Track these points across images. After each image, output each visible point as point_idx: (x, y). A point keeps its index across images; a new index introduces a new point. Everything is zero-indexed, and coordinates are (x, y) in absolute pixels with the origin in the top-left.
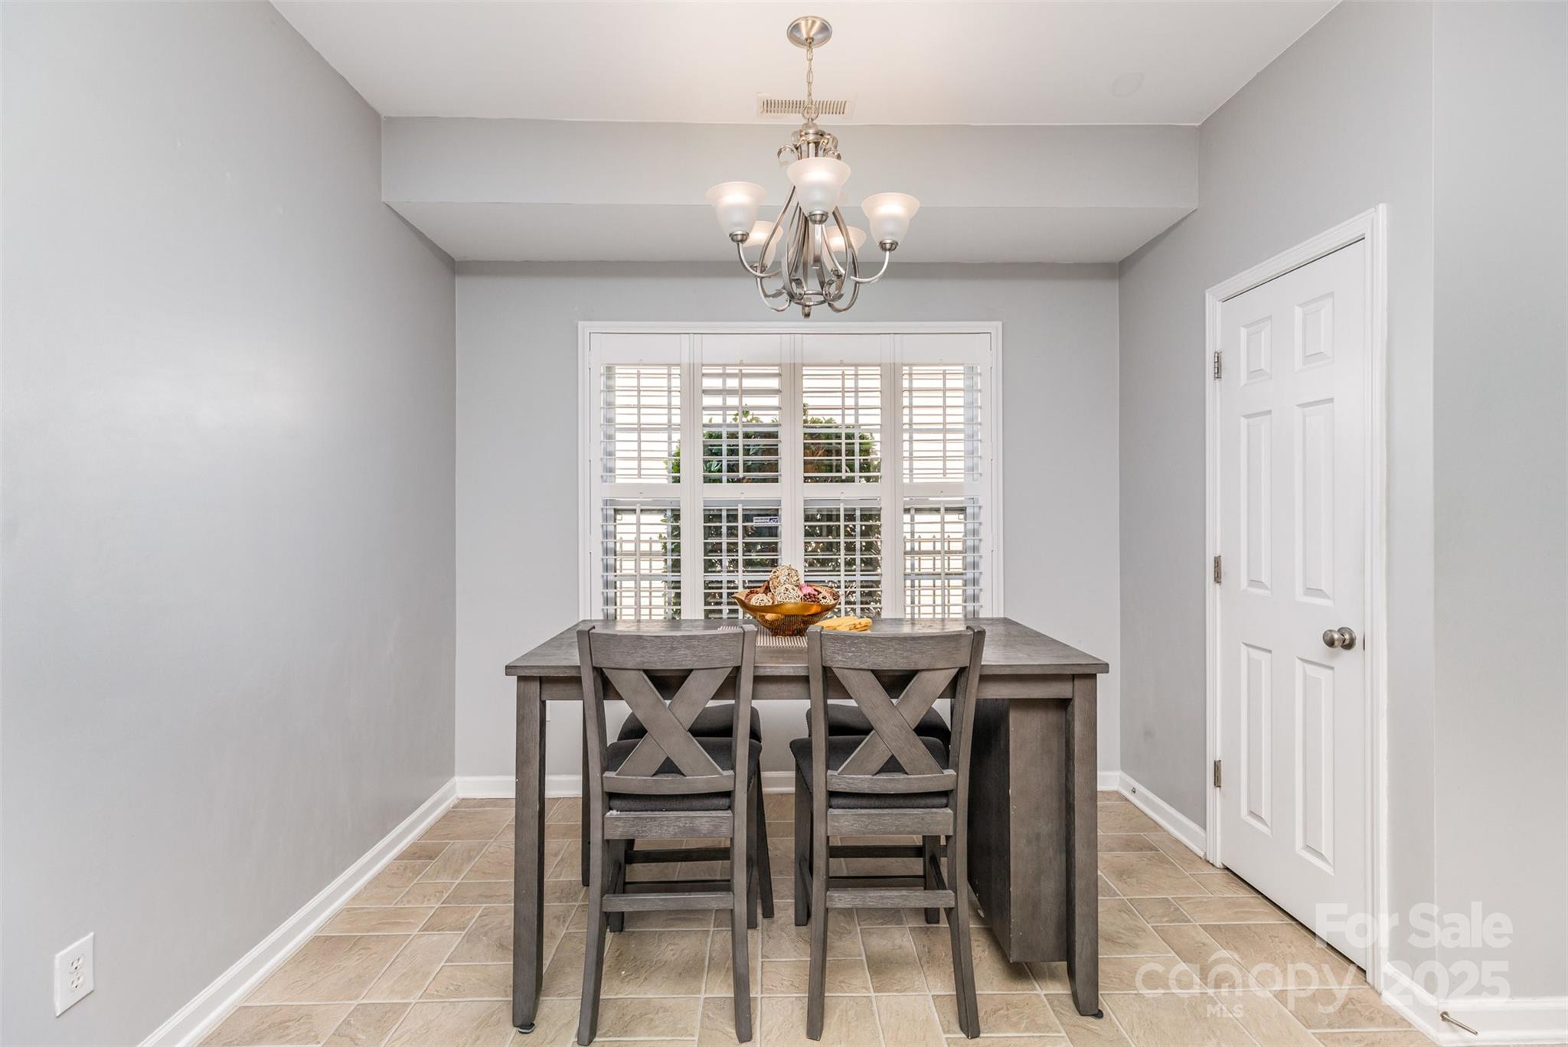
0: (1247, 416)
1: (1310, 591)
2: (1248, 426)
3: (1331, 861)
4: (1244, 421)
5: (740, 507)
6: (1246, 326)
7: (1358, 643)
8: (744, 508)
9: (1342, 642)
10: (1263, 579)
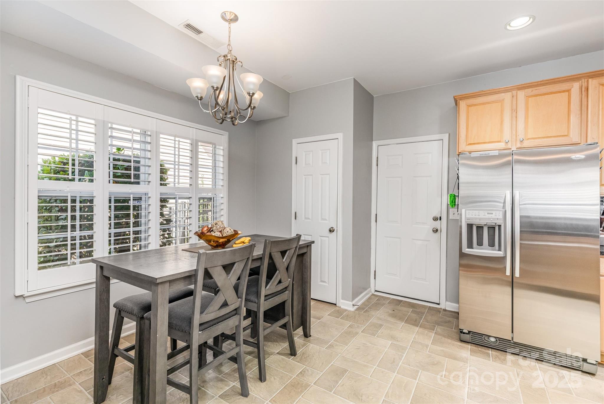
0: (304, 175)
1: (322, 219)
2: (305, 178)
3: (327, 283)
4: (304, 177)
5: (132, 196)
6: (305, 152)
7: (335, 231)
8: (133, 196)
9: (331, 231)
10: (310, 218)
